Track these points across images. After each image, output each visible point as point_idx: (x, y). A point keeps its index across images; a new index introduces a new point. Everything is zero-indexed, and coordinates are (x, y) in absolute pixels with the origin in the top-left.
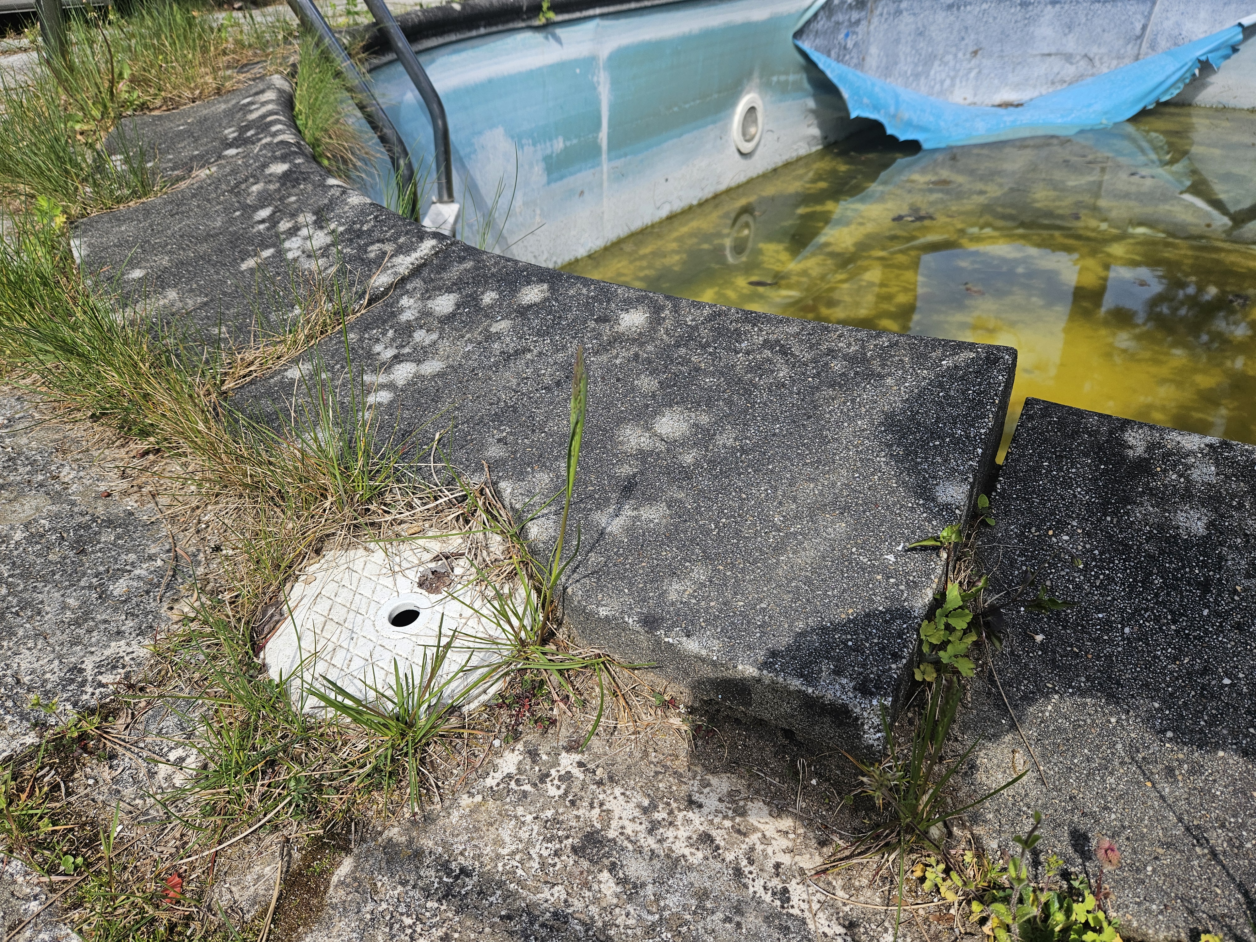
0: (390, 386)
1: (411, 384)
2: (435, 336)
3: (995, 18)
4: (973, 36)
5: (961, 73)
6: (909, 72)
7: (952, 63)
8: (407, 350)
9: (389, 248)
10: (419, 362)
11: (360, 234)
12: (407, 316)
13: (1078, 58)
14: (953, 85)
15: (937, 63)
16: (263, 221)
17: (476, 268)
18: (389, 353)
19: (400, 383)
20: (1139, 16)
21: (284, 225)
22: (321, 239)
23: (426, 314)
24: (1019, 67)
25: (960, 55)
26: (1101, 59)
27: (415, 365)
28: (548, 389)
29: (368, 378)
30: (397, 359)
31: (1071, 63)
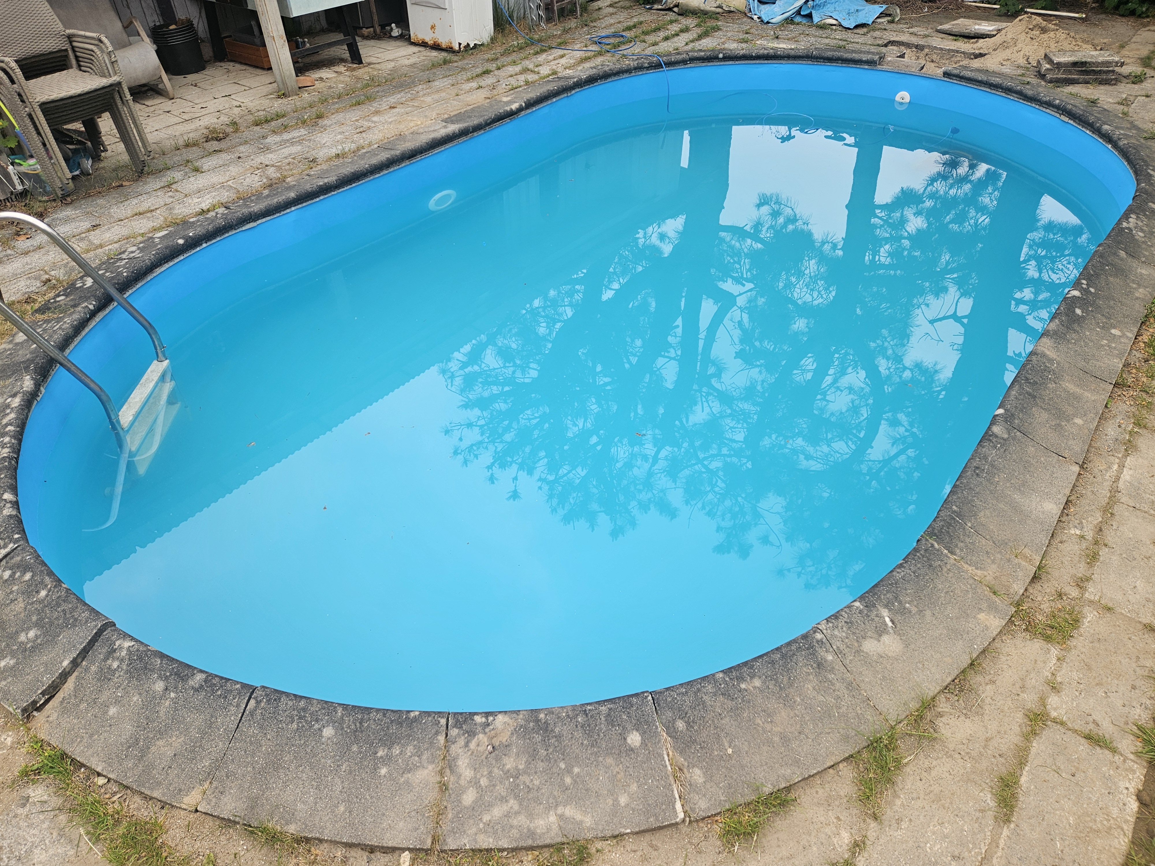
9: (2, 543)
17: (20, 560)
23: (1, 577)
28: (14, 616)
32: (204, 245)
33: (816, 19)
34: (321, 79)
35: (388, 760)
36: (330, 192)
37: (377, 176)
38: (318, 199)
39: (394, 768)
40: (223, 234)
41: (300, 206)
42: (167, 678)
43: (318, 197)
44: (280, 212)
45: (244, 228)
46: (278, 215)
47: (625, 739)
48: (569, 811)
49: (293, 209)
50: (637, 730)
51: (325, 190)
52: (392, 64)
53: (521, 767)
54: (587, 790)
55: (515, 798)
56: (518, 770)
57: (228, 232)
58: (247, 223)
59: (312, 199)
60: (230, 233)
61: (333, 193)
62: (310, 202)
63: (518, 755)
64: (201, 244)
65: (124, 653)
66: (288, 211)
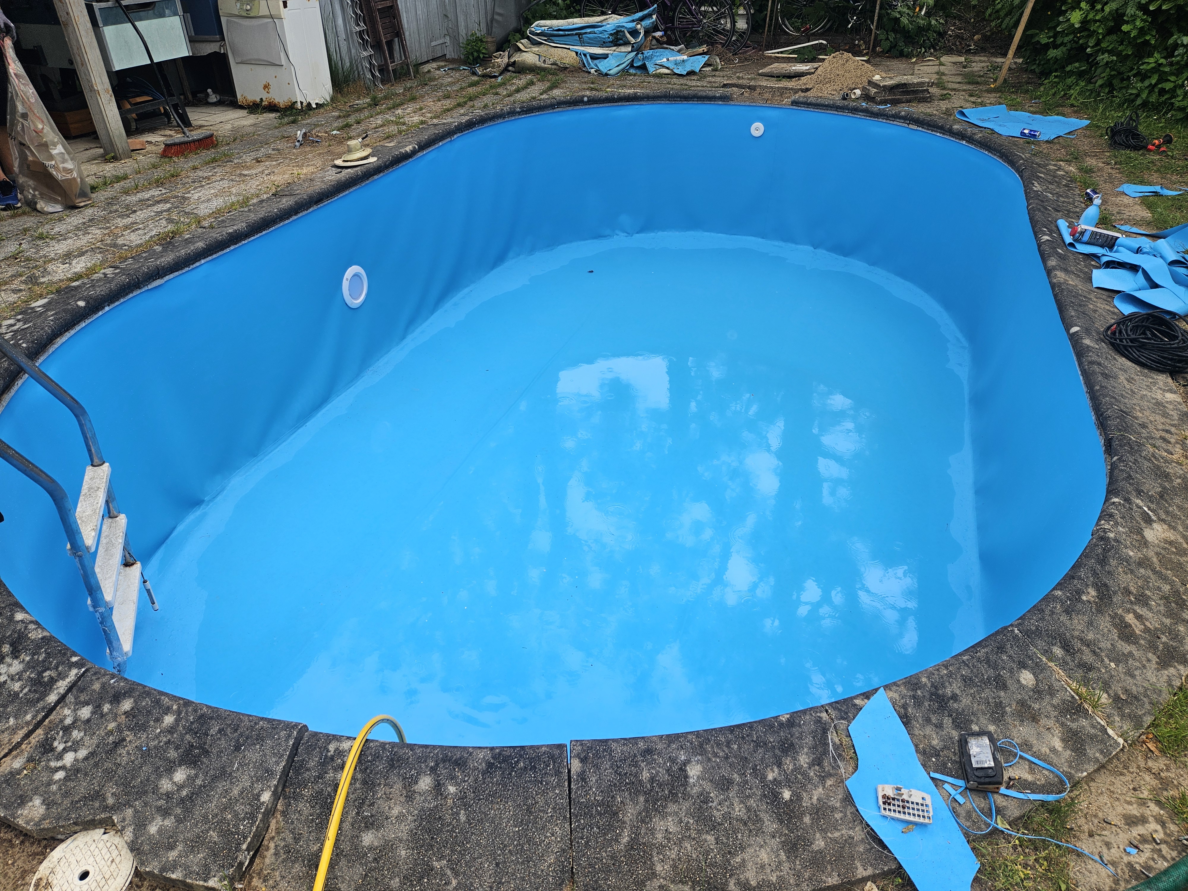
0: (63, 768)
1: (73, 765)
2: (82, 734)
8: (70, 744)
9: (54, 674)
10: (76, 751)
11: (38, 663)
12: (68, 721)
18: (61, 747)
19: (68, 765)
22: (16, 668)
23: (77, 719)
27: (74, 753)
29: (52, 764)
30: (65, 750)
32: (107, 309)
33: (651, 69)
34: (150, 143)
35: (784, 780)
36: (240, 241)
37: (287, 222)
38: (228, 250)
39: (797, 788)
40: (127, 294)
41: (210, 258)
42: (433, 771)
43: (229, 247)
44: (188, 266)
45: (150, 287)
46: (187, 269)
47: (1019, 681)
49: (203, 261)
50: (1024, 669)
51: (236, 238)
52: (229, 126)
57: (132, 291)
58: (154, 280)
59: (222, 250)
60: (135, 293)
61: (243, 242)
62: (220, 253)
64: (103, 308)
66: (197, 264)
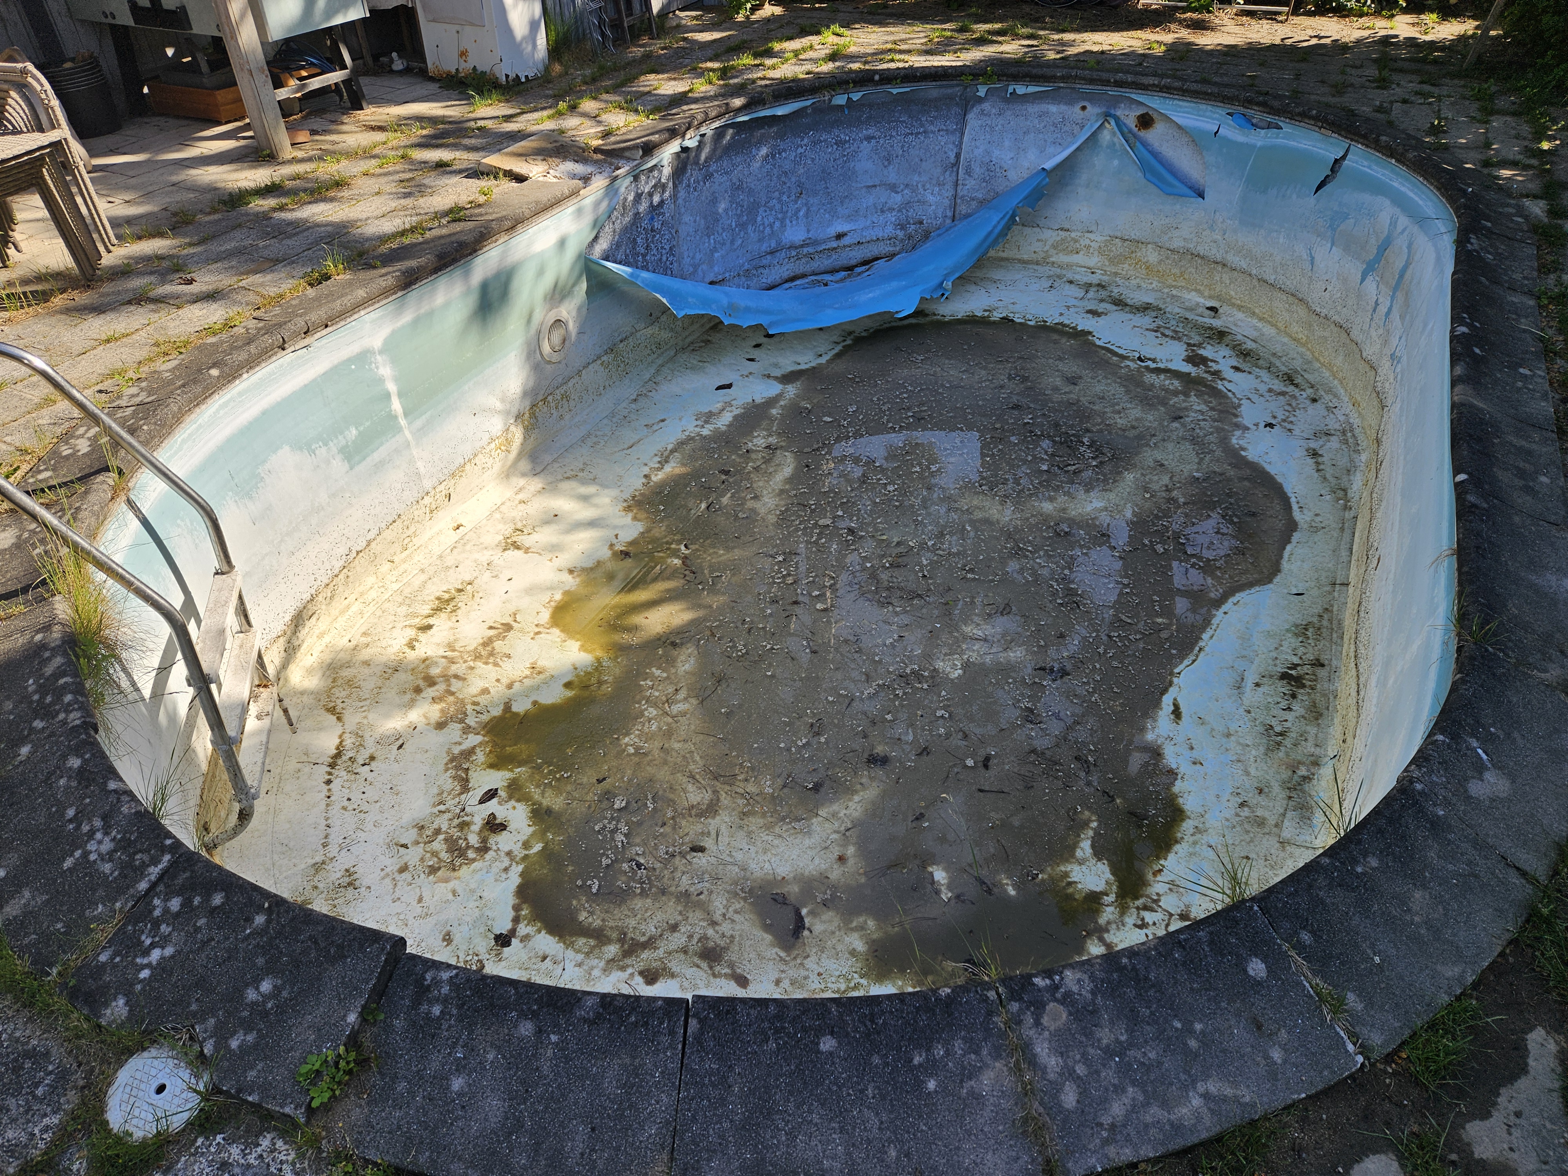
0: (149, 965)
1: (159, 963)
2: (170, 928)
3: (813, 160)
4: (793, 179)
5: (789, 214)
6: (734, 224)
7: (778, 207)
8: (157, 939)
9: (146, 858)
10: (163, 948)
11: (130, 843)
12: (157, 913)
13: (902, 187)
14: (783, 226)
15: (761, 210)
16: (70, 821)
17: (191, 877)
18: (148, 942)
19: (155, 963)
20: (951, 146)
21: (85, 828)
22: (107, 846)
23: (166, 911)
24: (847, 200)
25: (785, 198)
26: (923, 186)
27: (161, 949)
28: (220, 965)
29: (138, 960)
30: (153, 946)
31: (897, 193)
32: (245, 376)
35: (932, 1067)
38: (394, 298)
39: (946, 1078)
40: (270, 357)
42: (535, 1015)
43: (395, 293)
44: (344, 319)
46: (342, 323)
47: (1245, 971)
48: (1212, 1087)
50: (1256, 956)
51: (404, 282)
53: (1123, 1038)
54: (1224, 1051)
55: (1134, 1085)
56: (1120, 1043)
57: (275, 353)
58: (302, 339)
59: (387, 297)
62: (384, 302)
63: (1112, 1022)
64: (241, 375)
65: (445, 990)
66: (355, 316)
